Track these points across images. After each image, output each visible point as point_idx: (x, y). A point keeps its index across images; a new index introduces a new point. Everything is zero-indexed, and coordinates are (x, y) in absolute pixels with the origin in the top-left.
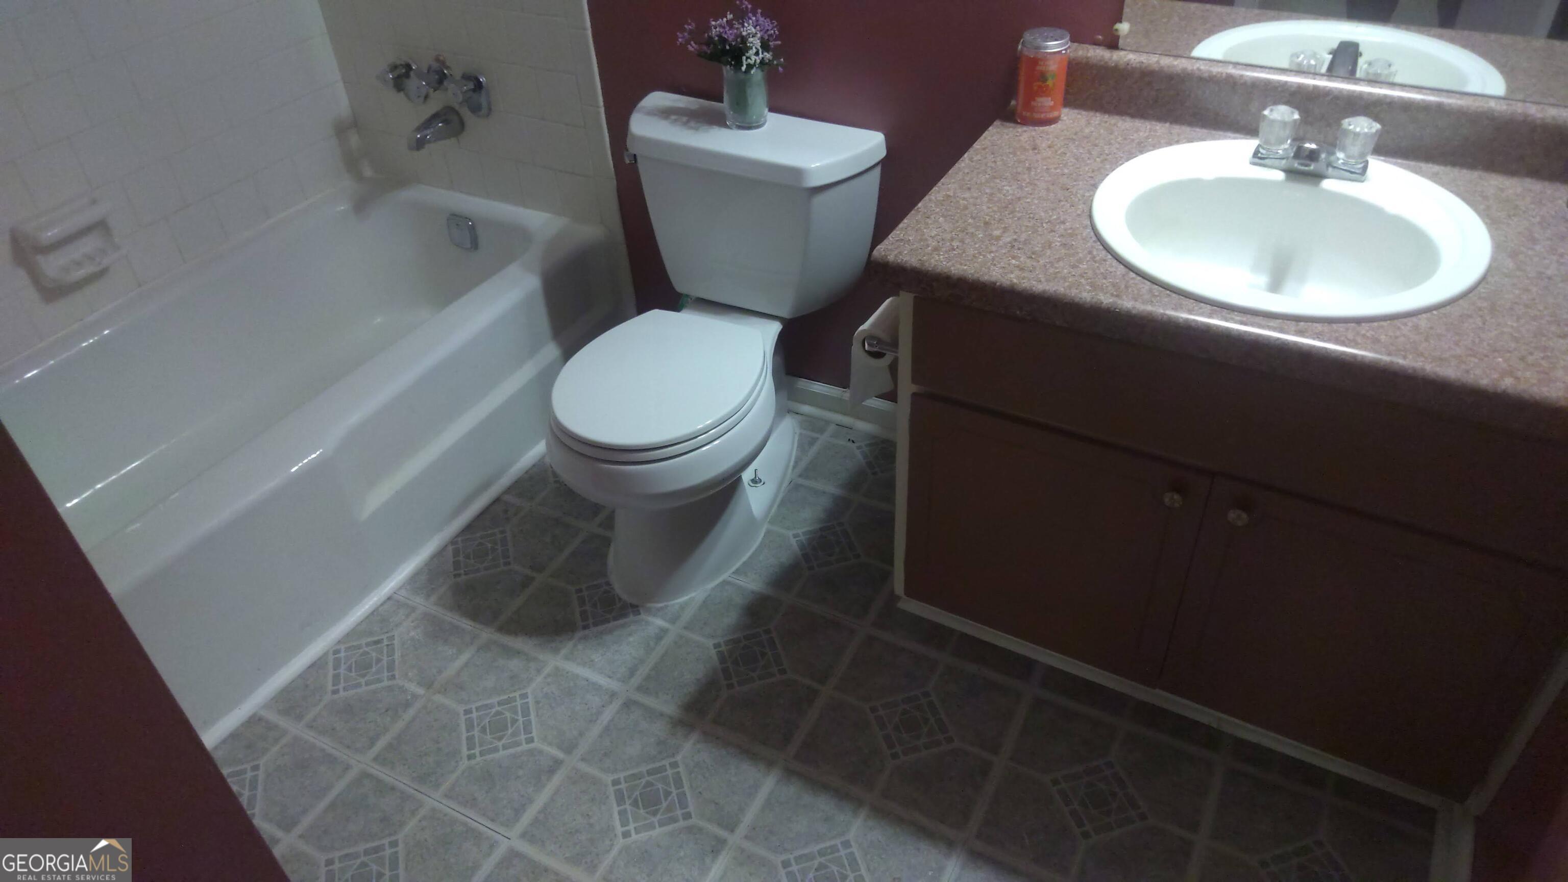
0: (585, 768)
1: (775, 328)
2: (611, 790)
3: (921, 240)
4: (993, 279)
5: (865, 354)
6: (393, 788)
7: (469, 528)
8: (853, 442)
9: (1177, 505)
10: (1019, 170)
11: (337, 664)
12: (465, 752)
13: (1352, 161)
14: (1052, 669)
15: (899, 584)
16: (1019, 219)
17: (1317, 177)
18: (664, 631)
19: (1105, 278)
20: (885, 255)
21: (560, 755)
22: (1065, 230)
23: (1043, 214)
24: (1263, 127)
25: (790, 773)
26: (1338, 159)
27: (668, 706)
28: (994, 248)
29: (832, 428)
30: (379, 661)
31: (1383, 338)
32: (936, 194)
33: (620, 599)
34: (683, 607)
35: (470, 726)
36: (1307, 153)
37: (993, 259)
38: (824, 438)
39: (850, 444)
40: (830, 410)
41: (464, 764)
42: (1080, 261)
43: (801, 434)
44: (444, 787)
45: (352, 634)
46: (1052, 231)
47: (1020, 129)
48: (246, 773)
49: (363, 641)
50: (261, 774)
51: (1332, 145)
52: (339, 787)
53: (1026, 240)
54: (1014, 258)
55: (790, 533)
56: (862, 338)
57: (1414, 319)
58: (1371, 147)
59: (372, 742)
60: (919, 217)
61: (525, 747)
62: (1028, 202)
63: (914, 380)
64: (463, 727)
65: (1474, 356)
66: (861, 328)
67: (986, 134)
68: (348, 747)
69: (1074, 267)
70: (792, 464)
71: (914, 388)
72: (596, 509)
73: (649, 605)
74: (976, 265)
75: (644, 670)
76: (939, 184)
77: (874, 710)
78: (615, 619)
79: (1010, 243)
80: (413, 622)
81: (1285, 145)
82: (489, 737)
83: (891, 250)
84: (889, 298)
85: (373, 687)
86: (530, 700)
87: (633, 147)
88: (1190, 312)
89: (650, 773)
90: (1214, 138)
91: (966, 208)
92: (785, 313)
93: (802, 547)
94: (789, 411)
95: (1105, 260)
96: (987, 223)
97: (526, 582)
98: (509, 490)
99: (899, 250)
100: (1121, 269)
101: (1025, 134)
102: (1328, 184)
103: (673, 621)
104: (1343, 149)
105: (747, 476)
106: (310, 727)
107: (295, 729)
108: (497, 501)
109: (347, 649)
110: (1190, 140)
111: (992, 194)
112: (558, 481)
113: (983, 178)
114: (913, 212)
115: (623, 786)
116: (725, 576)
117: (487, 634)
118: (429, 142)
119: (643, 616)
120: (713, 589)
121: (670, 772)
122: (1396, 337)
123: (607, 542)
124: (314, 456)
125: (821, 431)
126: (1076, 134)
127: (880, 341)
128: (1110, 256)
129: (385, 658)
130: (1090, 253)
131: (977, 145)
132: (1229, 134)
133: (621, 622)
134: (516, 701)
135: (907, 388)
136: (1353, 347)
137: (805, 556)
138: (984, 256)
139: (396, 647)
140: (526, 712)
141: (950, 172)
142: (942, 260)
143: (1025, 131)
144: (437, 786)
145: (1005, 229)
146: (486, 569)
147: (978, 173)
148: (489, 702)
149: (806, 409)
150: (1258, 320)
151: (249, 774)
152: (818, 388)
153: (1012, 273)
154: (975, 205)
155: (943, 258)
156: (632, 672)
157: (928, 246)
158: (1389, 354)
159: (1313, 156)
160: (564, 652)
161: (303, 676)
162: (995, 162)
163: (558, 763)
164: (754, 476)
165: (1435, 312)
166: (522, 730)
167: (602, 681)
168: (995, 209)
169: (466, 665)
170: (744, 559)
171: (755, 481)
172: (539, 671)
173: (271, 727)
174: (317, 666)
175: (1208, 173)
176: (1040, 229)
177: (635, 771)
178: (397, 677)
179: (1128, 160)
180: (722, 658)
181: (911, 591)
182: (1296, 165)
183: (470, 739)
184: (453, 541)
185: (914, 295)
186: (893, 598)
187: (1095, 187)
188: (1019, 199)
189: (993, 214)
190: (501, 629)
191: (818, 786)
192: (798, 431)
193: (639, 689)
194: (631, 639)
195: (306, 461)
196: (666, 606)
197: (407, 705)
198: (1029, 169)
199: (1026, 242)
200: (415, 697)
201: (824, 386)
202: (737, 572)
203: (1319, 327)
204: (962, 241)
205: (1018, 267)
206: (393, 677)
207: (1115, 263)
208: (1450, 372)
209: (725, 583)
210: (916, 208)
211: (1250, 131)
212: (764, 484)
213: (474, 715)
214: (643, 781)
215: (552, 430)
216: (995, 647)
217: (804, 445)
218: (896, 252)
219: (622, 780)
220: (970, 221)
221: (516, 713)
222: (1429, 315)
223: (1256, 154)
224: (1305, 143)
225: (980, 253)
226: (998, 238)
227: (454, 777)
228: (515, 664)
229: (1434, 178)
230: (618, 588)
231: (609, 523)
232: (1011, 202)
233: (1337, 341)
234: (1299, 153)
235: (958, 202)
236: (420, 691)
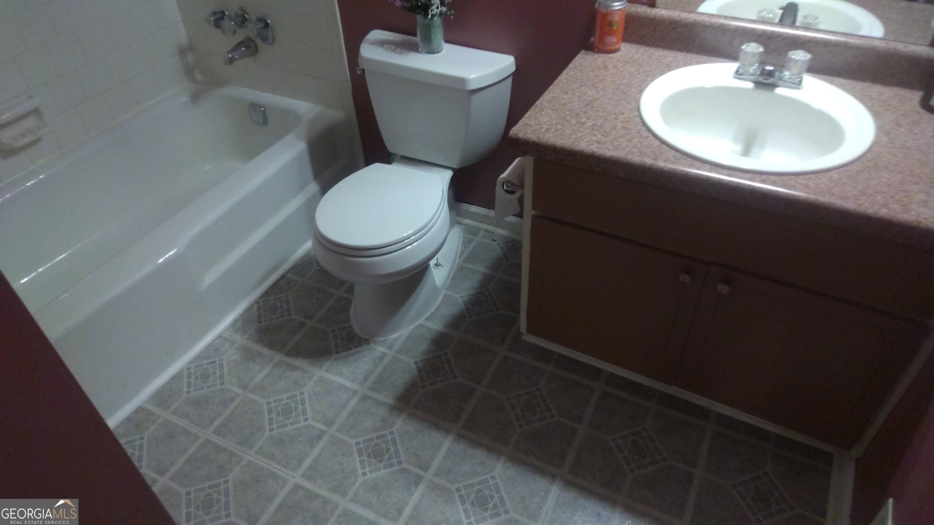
0: (338, 435)
1: (449, 174)
2: (355, 448)
3: (538, 124)
4: (582, 149)
5: (504, 192)
6: (225, 449)
7: (266, 294)
8: (495, 241)
9: (687, 281)
10: (596, 81)
11: (189, 376)
12: (267, 427)
13: (793, 77)
14: (612, 375)
15: (523, 326)
16: (596, 112)
17: (772, 86)
18: (385, 354)
19: (648, 148)
20: (517, 134)
21: (324, 428)
22: (625, 118)
23: (611, 108)
24: (742, 56)
25: (460, 437)
26: (785, 76)
27: (387, 398)
28: (582, 130)
29: (482, 233)
30: (214, 373)
31: (811, 185)
32: (547, 96)
33: (358, 336)
34: (395, 340)
35: (270, 411)
36: (767, 72)
37: (581, 136)
38: (477, 239)
39: (494, 243)
40: (480, 222)
41: (267, 434)
42: (633, 138)
43: (464, 237)
44: (255, 449)
45: (198, 358)
46: (616, 119)
47: (597, 56)
48: (136, 441)
49: (204, 362)
50: (145, 441)
51: (781, 66)
52: (192, 449)
53: (601, 125)
54: (594, 135)
55: (458, 296)
56: (502, 183)
57: (829, 173)
58: (805, 67)
59: (212, 421)
60: (537, 110)
61: (303, 423)
62: (602, 101)
63: (534, 208)
64: (266, 413)
65: (864, 195)
66: (502, 176)
67: (576, 58)
68: (198, 425)
69: (630, 141)
70: (459, 254)
71: (533, 213)
72: (342, 283)
73: (376, 339)
74: (571, 140)
75: (373, 378)
76: (549, 89)
77: (508, 399)
78: (355, 347)
79: (591, 126)
80: (234, 350)
81: (754, 67)
82: (281, 418)
83: (521, 131)
84: (517, 158)
85: (211, 389)
86: (306, 396)
87: (362, 64)
88: (698, 169)
89: (378, 438)
90: (711, 62)
91: (565, 105)
92: (455, 165)
93: (465, 304)
94: (457, 223)
95: (647, 137)
96: (578, 114)
97: (302, 325)
98: (289, 271)
99: (525, 131)
100: (657, 143)
101: (600, 59)
102: (780, 91)
103: (390, 348)
104: (789, 70)
105: (432, 263)
106: (174, 413)
107: (165, 415)
108: (283, 277)
109: (195, 367)
110: (698, 63)
111: (580, 96)
112: (318, 264)
113: (575, 86)
114: (533, 107)
115: (362, 446)
116: (421, 321)
117: (278, 357)
118: (237, 59)
119: (372, 345)
120: (413, 329)
121: (389, 437)
122: (818, 184)
123: (350, 302)
124: (172, 253)
125: (476, 235)
126: (629, 59)
127: (513, 184)
128: (650, 135)
129: (218, 371)
130: (639, 132)
131: (571, 66)
132: (721, 59)
133: (359, 349)
134: (297, 396)
135: (529, 212)
136: (793, 190)
137: (467, 309)
138: (576, 135)
139: (225, 366)
140: (303, 402)
141: (555, 82)
142: (551, 137)
143: (599, 57)
144: (251, 447)
145: (589, 118)
146: (277, 318)
147: (572, 83)
148: (279, 397)
149: (467, 221)
150: (737, 174)
151: (138, 443)
152: (474, 209)
153: (593, 145)
154: (570, 103)
155: (552, 136)
156: (366, 378)
157: (542, 128)
158: (815, 195)
159: (770, 74)
160: (325, 367)
161: (169, 383)
162: (582, 76)
163: (323, 433)
164: (436, 262)
165: (841, 169)
166: (301, 414)
167: (348, 384)
168: (582, 105)
169: (267, 375)
170: (432, 310)
171: (437, 265)
172: (310, 379)
173: (150, 413)
174: (177, 377)
175: (709, 84)
176: (609, 118)
177: (368, 437)
178: (225, 383)
179: (661, 75)
180: (419, 370)
181: (530, 331)
182: (761, 79)
183: (270, 420)
184: (257, 302)
185: (534, 158)
186: (519, 334)
187: (641, 92)
188: (596, 99)
189: (581, 108)
190: (288, 354)
191: (476, 444)
192: (462, 234)
193: (370, 388)
194: (365, 359)
195: (167, 256)
196: (385, 340)
197: (232, 400)
198: (602, 81)
199: (601, 126)
200: (237, 395)
201: (478, 208)
202: (427, 319)
203: (774, 178)
204: (563, 125)
205: (596, 141)
206: (223, 383)
207: (653, 139)
208: (850, 205)
209: (420, 325)
210: (535, 105)
211: (733, 57)
212: (442, 266)
213: (273, 405)
214: (374, 443)
215: (316, 237)
216: (578, 362)
217: (466, 243)
218: (524, 132)
219: (361, 442)
220: (568, 113)
221: (297, 403)
222: (837, 171)
223: (737, 72)
224: (766, 67)
225: (574, 133)
226: (584, 123)
227: (260, 443)
228: (296, 375)
229: (841, 87)
230: (357, 330)
231: (351, 289)
232: (591, 101)
233: (784, 186)
234: (763, 71)
235: (560, 101)
236: (240, 391)
